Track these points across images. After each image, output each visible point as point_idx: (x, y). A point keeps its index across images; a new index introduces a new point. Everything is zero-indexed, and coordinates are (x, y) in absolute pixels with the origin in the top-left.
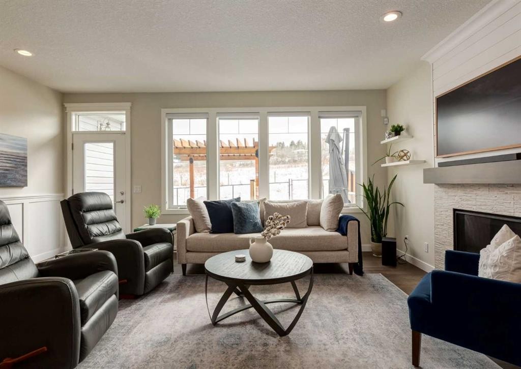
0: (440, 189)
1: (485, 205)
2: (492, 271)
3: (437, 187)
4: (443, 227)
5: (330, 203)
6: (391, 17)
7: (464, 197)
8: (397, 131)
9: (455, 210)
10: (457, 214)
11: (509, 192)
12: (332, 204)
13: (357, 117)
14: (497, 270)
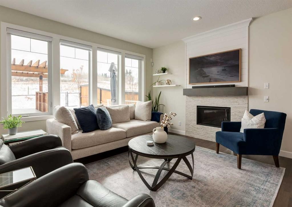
0: (189, 98)
1: (214, 104)
2: (257, 126)
3: (187, 96)
4: (191, 114)
5: (147, 106)
6: (196, 19)
7: (203, 101)
8: (164, 70)
9: (197, 106)
10: (198, 108)
11: (225, 98)
12: (148, 106)
13: (141, 60)
14: (259, 125)
